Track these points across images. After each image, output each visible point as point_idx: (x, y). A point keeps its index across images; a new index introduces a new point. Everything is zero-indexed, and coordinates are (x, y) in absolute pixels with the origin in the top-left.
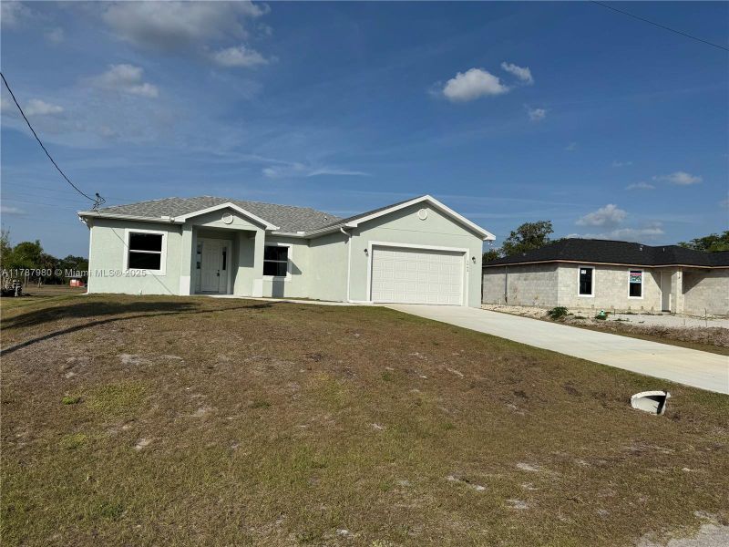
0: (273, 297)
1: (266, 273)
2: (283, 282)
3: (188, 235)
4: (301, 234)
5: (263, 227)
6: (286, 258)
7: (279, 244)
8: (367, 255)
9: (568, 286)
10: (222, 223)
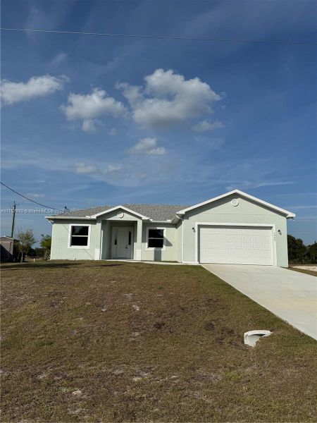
0: (155, 261)
1: (150, 246)
2: (161, 251)
3: (99, 225)
4: (169, 221)
5: (140, 218)
6: (163, 237)
7: (158, 228)
8: (195, 231)
10: (118, 217)
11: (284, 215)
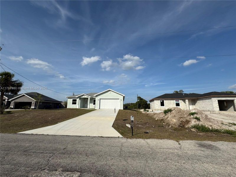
5: (89, 97)
9: (157, 104)
10: (83, 97)
11: (123, 95)
